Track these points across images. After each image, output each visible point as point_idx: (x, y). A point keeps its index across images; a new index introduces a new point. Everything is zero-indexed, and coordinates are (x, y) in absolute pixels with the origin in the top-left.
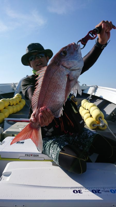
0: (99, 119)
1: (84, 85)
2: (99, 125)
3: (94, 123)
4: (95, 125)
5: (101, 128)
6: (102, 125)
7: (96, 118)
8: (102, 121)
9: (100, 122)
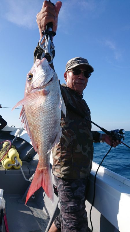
0: (14, 158)
1: (13, 126)
2: (14, 165)
3: (9, 163)
4: (10, 165)
5: (16, 167)
6: (16, 164)
7: (12, 158)
8: (16, 161)
9: (15, 161)
